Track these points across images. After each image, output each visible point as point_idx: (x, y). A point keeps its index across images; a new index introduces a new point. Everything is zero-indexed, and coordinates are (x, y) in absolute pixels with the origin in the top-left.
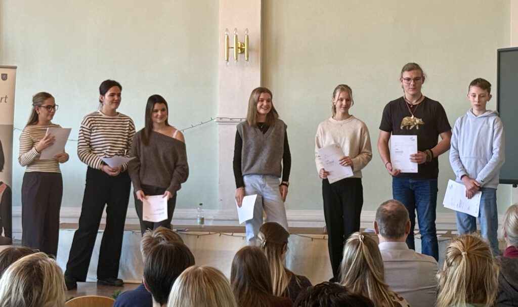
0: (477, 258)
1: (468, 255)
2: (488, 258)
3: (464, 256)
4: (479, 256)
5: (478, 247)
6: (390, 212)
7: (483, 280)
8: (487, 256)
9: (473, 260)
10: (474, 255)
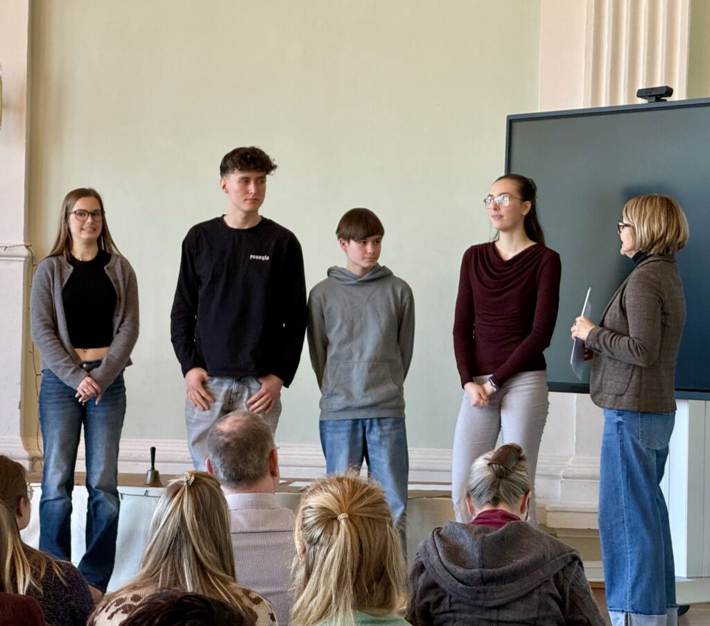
0: (366, 522)
1: (351, 518)
2: (387, 518)
3: (343, 522)
4: (369, 518)
5: (367, 500)
6: (229, 435)
7: (382, 563)
8: (385, 515)
9: (361, 527)
10: (361, 517)
